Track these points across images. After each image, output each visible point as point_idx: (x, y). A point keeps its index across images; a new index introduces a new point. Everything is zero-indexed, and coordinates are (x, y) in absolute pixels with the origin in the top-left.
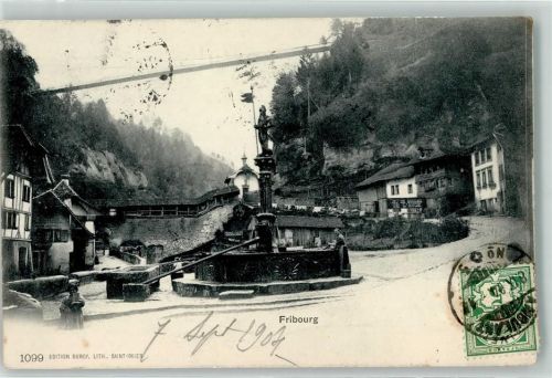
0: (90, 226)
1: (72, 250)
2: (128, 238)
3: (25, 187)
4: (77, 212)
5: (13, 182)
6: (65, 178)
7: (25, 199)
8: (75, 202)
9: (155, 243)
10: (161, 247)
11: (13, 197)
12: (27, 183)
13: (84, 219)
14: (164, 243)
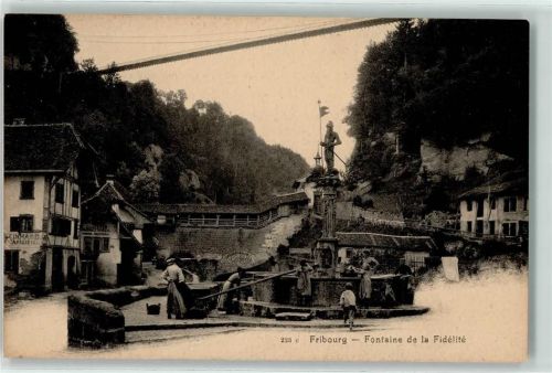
0: (138, 235)
1: (119, 260)
2: (177, 249)
3: (74, 192)
4: (124, 219)
5: (63, 186)
6: (110, 179)
7: (75, 204)
8: (122, 207)
9: (209, 256)
10: (215, 262)
11: (62, 202)
12: (76, 187)
13: (132, 227)
14: (219, 258)
